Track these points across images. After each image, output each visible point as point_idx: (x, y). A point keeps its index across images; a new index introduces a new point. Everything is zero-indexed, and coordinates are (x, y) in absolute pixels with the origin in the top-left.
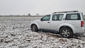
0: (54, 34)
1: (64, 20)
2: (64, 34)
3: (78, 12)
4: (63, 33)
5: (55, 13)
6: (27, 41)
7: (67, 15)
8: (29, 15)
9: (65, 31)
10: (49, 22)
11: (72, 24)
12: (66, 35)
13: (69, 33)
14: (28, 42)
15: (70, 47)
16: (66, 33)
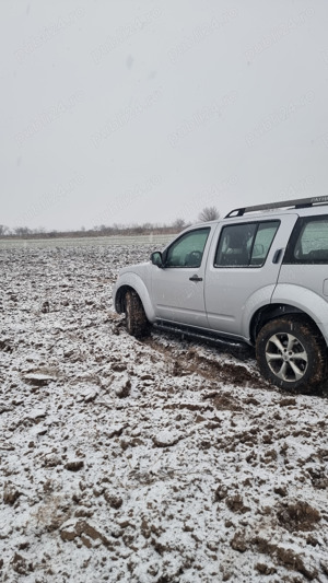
2: (277, 363)
5: (241, 212)
6: (27, 381)
9: (283, 340)
10: (195, 279)
11: (322, 295)
12: (290, 372)
13: (303, 356)
14: (29, 388)
15: (222, 446)
16: (287, 352)
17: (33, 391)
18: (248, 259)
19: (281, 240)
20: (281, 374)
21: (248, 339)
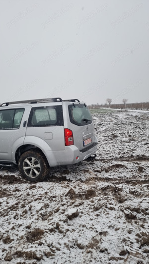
1: (24, 126)
2: (28, 171)
4: (25, 168)
5: (7, 104)
9: (30, 160)
13: (39, 166)
16: (32, 165)
18: (12, 126)
19: (26, 117)
20: (30, 175)
21: (14, 162)
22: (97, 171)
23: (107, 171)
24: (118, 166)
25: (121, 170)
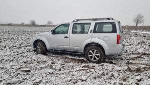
0: (75, 58)
1: (91, 32)
2: (91, 57)
3: (113, 19)
4: (89, 56)
5: (77, 20)
6: (23, 71)
7: (96, 24)
8: (33, 24)
9: (93, 51)
10: (66, 37)
11: (103, 40)
12: (95, 59)
13: (99, 54)
14: (25, 73)
15: (99, 77)
16: (94, 54)
17: (27, 74)
18: (83, 32)
19: (92, 27)
20: (93, 59)
21: (83, 52)
22: (128, 60)
23: (134, 60)
24: (139, 57)
25: (142, 59)
